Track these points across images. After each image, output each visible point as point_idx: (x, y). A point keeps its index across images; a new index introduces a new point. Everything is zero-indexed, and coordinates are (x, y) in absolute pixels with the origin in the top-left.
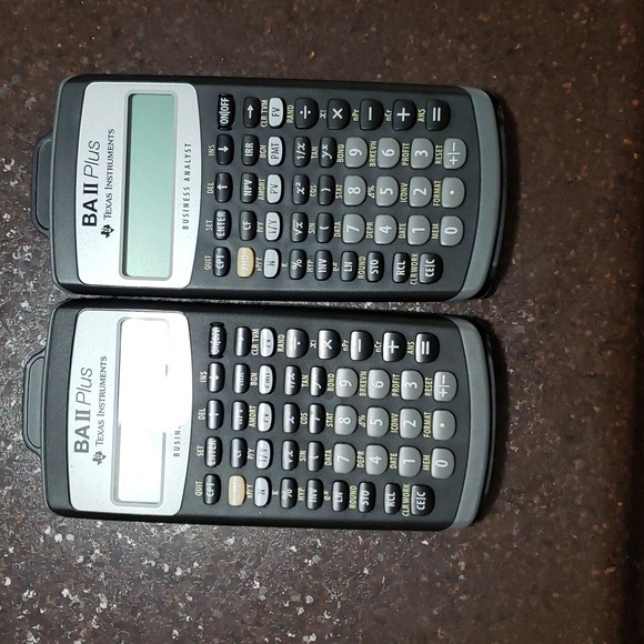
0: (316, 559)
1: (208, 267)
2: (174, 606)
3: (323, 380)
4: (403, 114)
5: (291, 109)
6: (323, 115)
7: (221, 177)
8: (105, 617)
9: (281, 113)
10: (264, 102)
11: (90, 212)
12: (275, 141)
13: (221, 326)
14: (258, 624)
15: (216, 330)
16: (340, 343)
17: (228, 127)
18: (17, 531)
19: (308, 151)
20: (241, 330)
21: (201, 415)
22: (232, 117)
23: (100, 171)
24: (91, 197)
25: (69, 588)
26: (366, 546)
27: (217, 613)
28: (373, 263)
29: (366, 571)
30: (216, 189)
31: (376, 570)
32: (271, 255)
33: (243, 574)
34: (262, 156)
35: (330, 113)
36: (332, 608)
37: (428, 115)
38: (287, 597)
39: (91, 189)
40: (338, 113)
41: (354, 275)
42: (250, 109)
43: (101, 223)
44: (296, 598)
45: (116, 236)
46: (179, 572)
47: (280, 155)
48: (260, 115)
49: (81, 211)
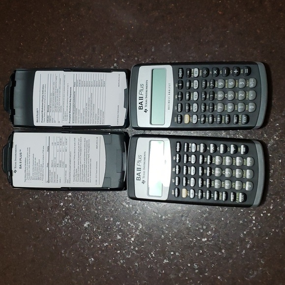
0: (207, 215)
1: (176, 121)
2: (162, 228)
3: (211, 160)
4: (236, 71)
5: (201, 71)
6: (211, 73)
7: (180, 93)
8: (141, 231)
9: (198, 73)
10: (193, 70)
11: (141, 105)
12: (196, 81)
13: (180, 142)
14: (188, 235)
15: (178, 144)
16: (217, 148)
17: (182, 78)
18: (115, 203)
19: (206, 84)
20: (186, 144)
21: (174, 170)
22: (183, 75)
23: (144, 93)
24: (141, 101)
25: (130, 221)
26: (222, 211)
27: (176, 231)
28: (227, 118)
29: (223, 219)
30: (178, 97)
31: (226, 219)
32: (195, 117)
33: (183, 219)
34: (192, 86)
35: (213, 72)
36: (212, 230)
37: (244, 71)
38: (197, 226)
39: (141, 98)
40: (215, 72)
41: (221, 122)
42: (188, 72)
43: (144, 108)
44: (200, 227)
45: (149, 112)
46: (164, 217)
47: (197, 86)
48: (191, 74)
49: (138, 105)
